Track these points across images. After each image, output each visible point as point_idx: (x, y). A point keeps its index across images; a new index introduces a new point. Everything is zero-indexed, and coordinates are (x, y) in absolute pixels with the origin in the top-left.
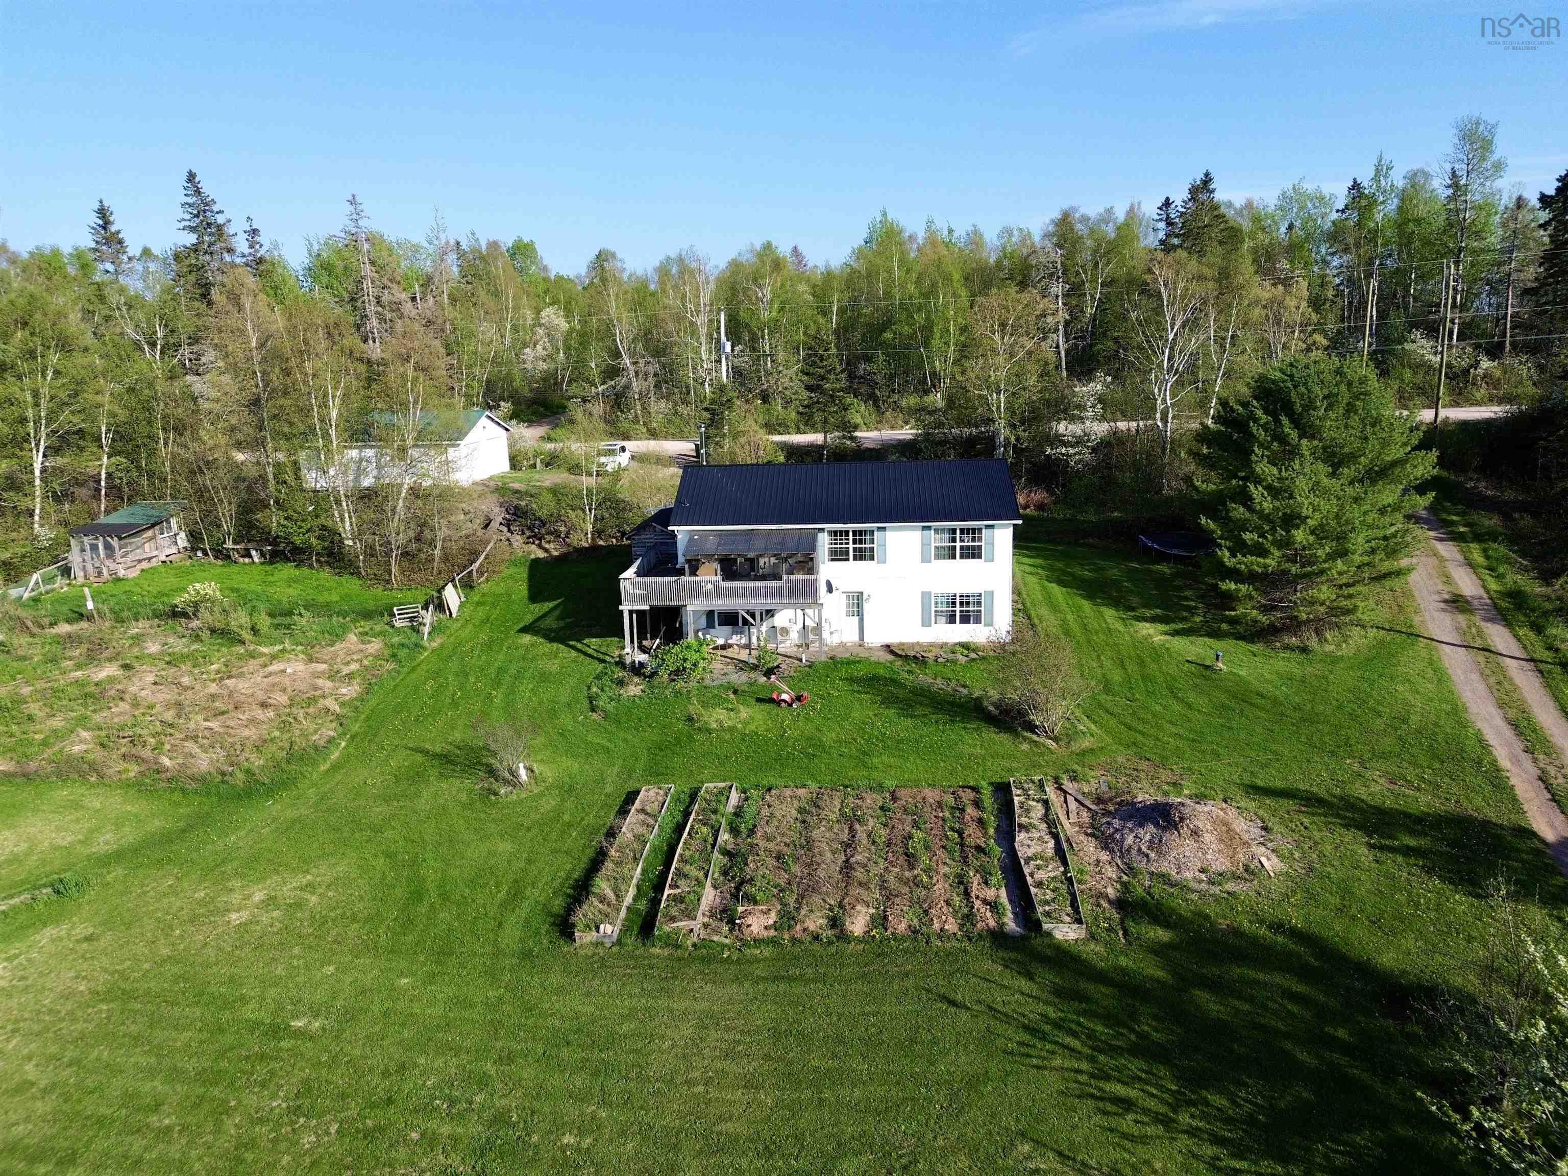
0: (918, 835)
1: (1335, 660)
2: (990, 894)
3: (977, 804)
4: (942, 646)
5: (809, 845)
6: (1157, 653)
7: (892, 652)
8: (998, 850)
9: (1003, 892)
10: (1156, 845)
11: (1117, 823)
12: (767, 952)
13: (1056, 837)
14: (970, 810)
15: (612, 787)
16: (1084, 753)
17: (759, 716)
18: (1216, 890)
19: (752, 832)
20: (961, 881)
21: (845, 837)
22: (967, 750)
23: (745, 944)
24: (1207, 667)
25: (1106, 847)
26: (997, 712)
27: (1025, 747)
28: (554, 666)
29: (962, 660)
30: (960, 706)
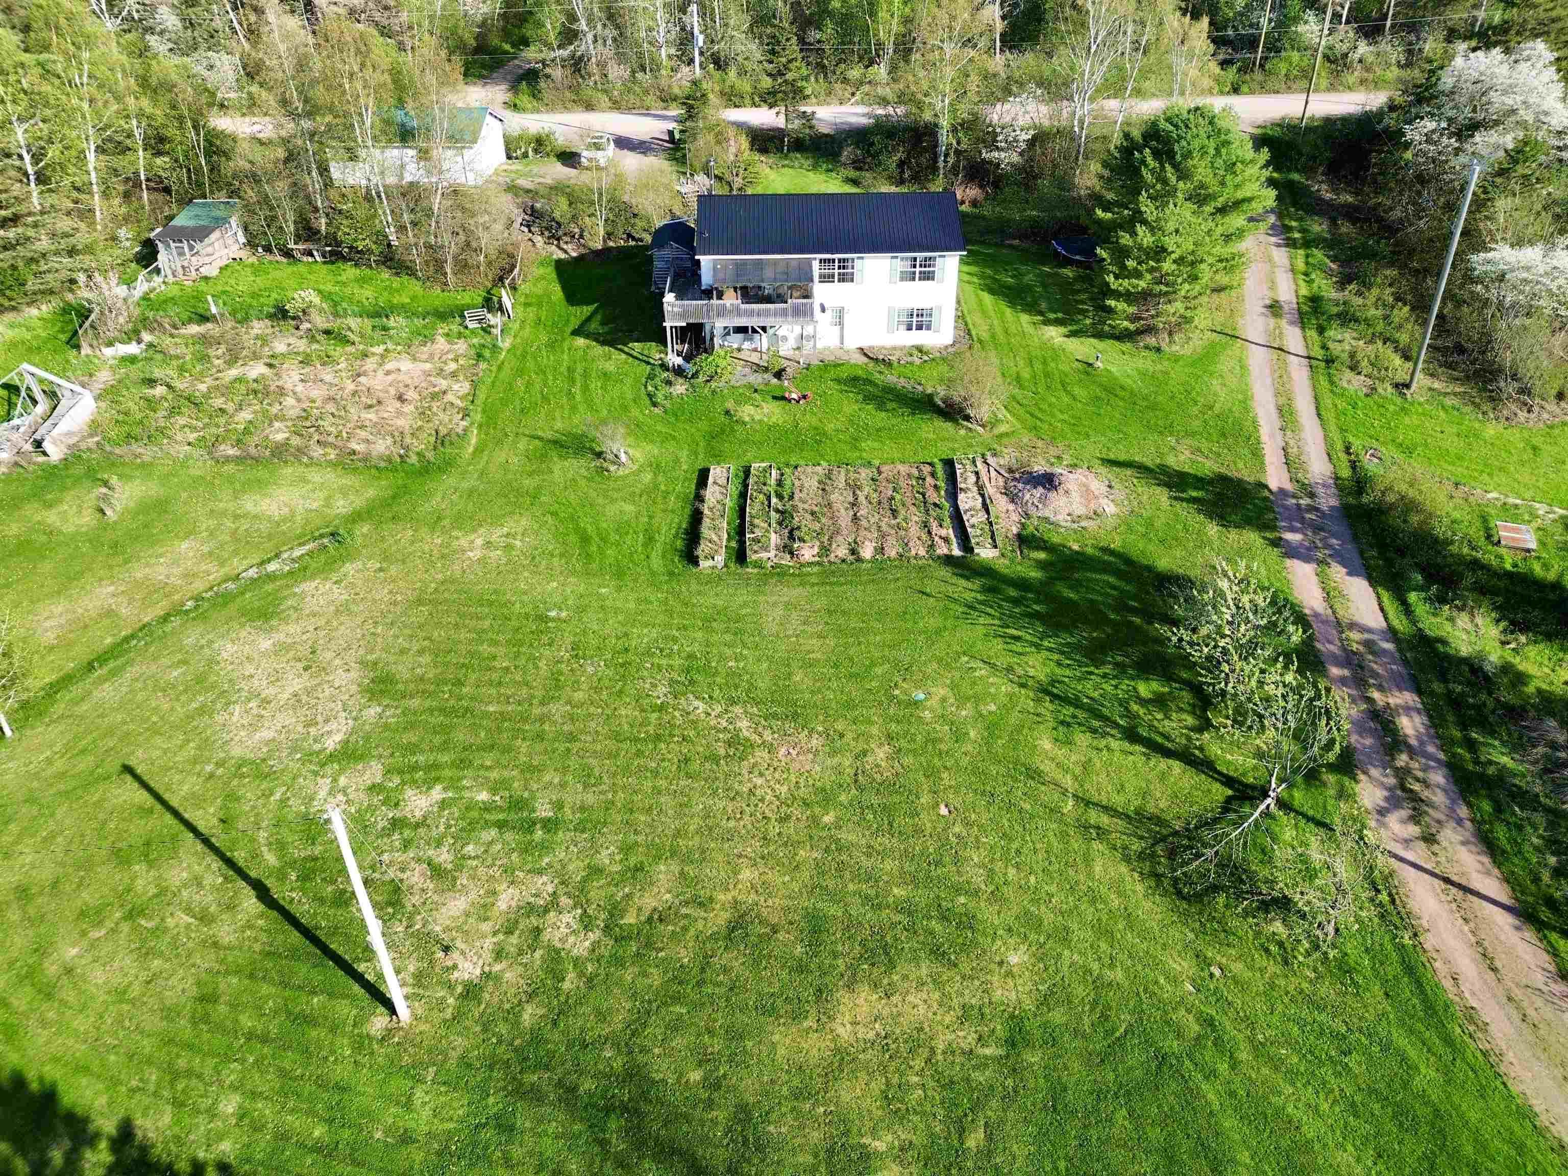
0: (898, 497)
1: (1176, 359)
2: (943, 532)
3: (933, 475)
4: (902, 348)
5: (830, 505)
6: (1056, 353)
7: (866, 355)
8: (947, 505)
9: (951, 531)
10: (1043, 499)
11: (1020, 486)
12: (816, 569)
13: (983, 496)
14: (929, 480)
15: (687, 466)
16: (1001, 436)
17: (777, 411)
18: (1075, 526)
19: (791, 497)
20: (925, 525)
21: (851, 499)
22: (924, 435)
23: (802, 565)
24: (1090, 365)
25: (1012, 501)
26: (942, 405)
27: (962, 432)
28: (610, 367)
29: (918, 362)
30: (918, 401)
